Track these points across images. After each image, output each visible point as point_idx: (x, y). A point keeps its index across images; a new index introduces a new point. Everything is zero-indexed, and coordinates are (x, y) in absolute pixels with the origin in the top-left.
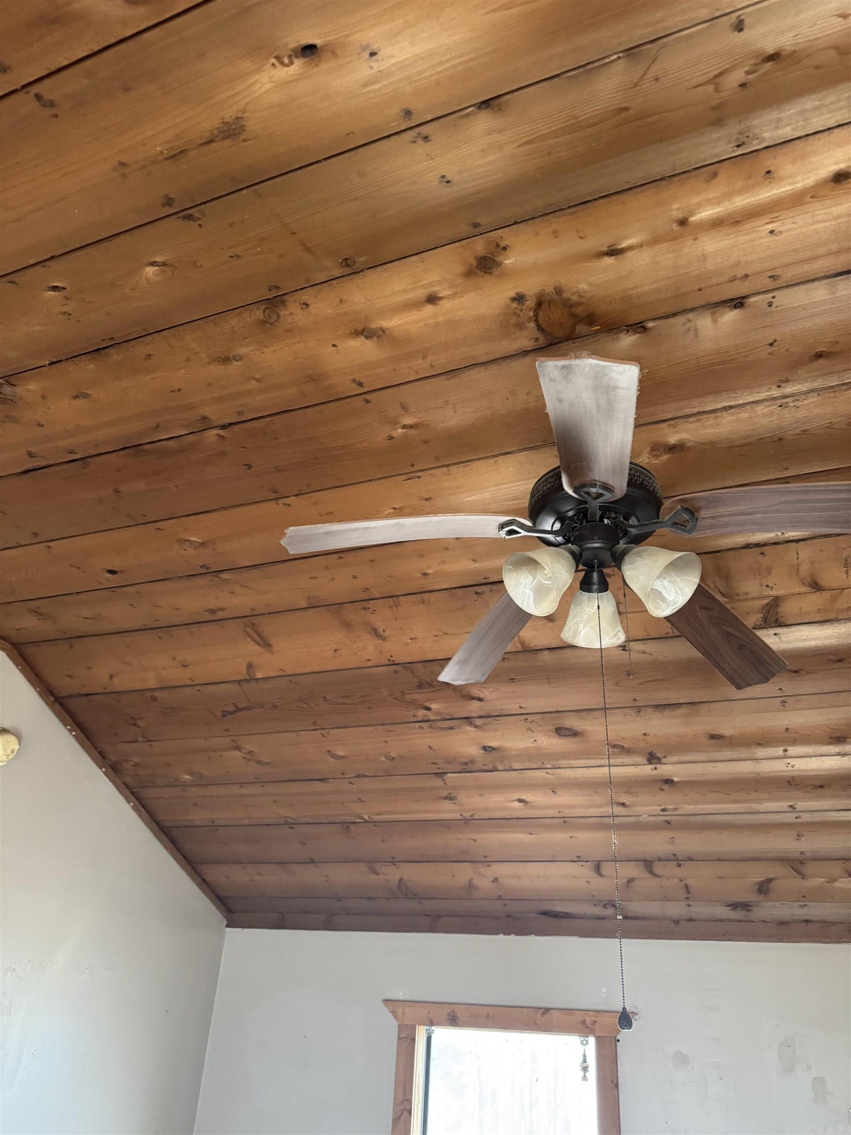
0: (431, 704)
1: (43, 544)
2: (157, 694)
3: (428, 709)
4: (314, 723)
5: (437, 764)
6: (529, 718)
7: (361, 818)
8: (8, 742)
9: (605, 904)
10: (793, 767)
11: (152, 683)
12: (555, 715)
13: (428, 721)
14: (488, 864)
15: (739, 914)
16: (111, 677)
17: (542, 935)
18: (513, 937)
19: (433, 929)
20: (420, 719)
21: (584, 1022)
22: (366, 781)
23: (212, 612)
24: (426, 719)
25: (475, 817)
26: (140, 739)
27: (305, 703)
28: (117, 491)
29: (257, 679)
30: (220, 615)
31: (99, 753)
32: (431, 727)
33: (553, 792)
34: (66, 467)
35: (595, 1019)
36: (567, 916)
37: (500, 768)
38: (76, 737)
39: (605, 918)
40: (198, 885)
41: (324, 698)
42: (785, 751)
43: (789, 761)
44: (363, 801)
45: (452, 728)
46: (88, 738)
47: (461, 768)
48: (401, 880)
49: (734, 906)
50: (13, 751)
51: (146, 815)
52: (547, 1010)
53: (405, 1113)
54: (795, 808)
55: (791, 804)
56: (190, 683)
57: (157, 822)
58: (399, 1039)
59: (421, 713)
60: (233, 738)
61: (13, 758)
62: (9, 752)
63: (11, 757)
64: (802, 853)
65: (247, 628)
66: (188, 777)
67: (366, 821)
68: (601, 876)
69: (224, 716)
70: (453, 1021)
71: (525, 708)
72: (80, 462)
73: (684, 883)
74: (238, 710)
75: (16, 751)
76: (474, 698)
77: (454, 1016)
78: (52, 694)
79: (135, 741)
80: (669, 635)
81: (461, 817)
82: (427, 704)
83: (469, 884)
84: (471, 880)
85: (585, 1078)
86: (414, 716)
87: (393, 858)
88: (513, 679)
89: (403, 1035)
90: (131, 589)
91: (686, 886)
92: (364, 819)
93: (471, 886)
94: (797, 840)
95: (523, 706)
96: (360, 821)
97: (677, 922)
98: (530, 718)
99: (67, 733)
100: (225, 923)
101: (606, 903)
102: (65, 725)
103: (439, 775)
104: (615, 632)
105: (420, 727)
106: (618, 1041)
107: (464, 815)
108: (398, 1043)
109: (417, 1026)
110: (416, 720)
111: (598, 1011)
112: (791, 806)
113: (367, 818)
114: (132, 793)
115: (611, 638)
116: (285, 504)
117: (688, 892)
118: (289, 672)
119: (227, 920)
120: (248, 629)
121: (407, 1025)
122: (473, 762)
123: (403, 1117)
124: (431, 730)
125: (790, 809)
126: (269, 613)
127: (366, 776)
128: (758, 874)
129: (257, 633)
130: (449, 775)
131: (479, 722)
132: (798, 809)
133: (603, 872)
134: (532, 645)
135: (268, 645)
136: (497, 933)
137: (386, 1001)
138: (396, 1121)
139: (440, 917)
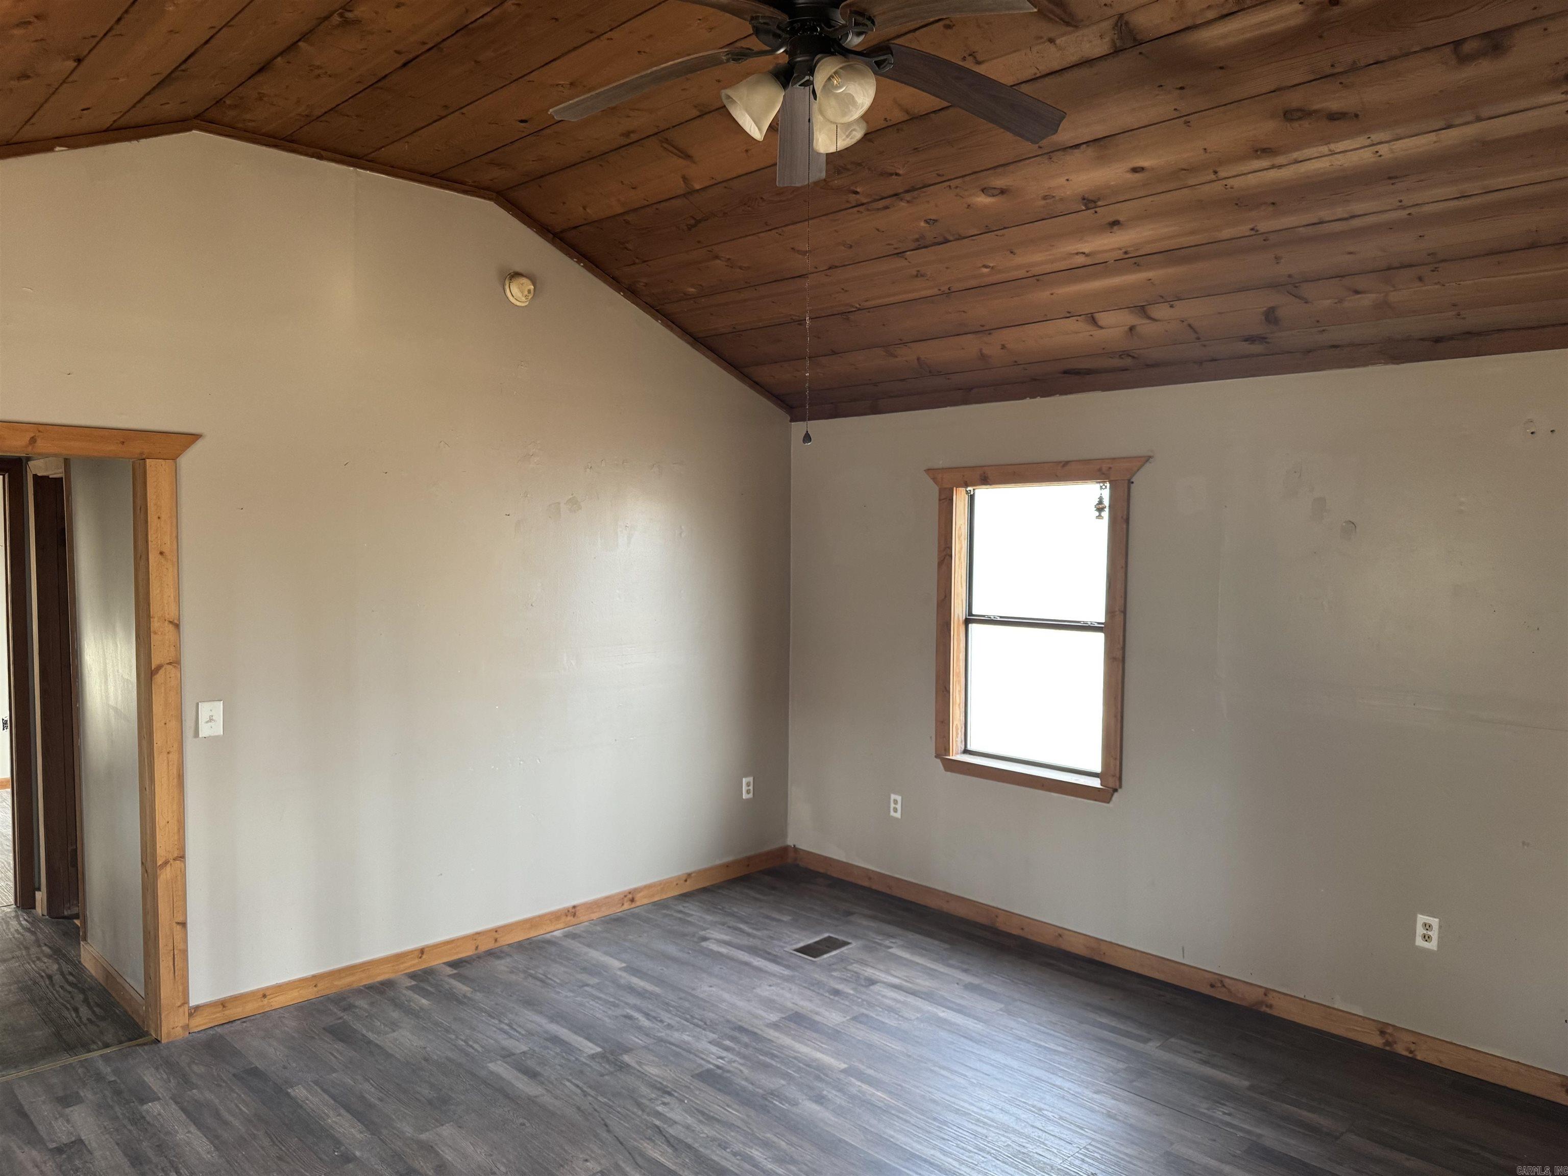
0: (856, 187)
1: (456, 113)
2: (627, 217)
3: (856, 193)
4: (766, 224)
5: (892, 245)
6: (951, 185)
7: (853, 306)
8: (522, 284)
9: (1120, 356)
10: (1232, 188)
11: (619, 210)
12: (974, 176)
13: (863, 204)
14: (988, 332)
15: (1257, 348)
16: (584, 208)
17: (1066, 394)
18: (1038, 399)
19: (965, 402)
20: (854, 204)
21: (1100, 470)
22: (839, 272)
23: (627, 134)
24: (859, 203)
25: (953, 289)
26: (637, 261)
27: (749, 207)
28: (476, 62)
29: (698, 191)
30: (634, 137)
31: (613, 278)
32: (868, 210)
33: (1012, 252)
34: (427, 55)
35: (1111, 466)
36: (1089, 372)
37: (951, 238)
38: (585, 267)
39: (1127, 370)
40: (751, 387)
41: (762, 198)
42: (1215, 172)
43: (1225, 182)
44: (846, 291)
45: (886, 208)
46: (597, 267)
47: (916, 244)
48: (918, 359)
49: (1250, 339)
50: (529, 291)
51: (678, 329)
52: (1067, 463)
53: (947, 557)
54: (1257, 231)
55: (1251, 226)
56: (646, 203)
57: (691, 335)
58: (940, 500)
59: (852, 197)
60: (709, 249)
61: (532, 298)
62: (526, 293)
63: (530, 297)
64: (1290, 276)
65: (663, 144)
66: (693, 290)
67: (859, 309)
68: (1101, 328)
69: (689, 229)
70: (986, 480)
71: (943, 175)
72: (435, 48)
73: (1185, 323)
74: (698, 222)
75: (532, 291)
76: (891, 174)
77: (985, 477)
78: (549, 231)
79: (634, 264)
80: (1037, 76)
81: (940, 292)
82: (852, 188)
83: (981, 354)
84: (981, 350)
85: (1100, 517)
86: (847, 202)
87: (901, 340)
88: (917, 148)
89: (942, 498)
90: (548, 131)
91: (1190, 325)
92: (856, 307)
93: (983, 357)
94: (1277, 263)
95: (941, 172)
96: (854, 310)
97: (1200, 363)
98: (953, 183)
99: (577, 265)
100: (789, 418)
101: (1121, 353)
102: (571, 257)
103: (900, 255)
104: (847, 133)
105: (858, 211)
106: (1133, 483)
107: (943, 289)
108: (939, 504)
109: (955, 488)
110: (849, 205)
111: (1114, 459)
112: (1252, 229)
113: (858, 306)
114: (657, 311)
115: (844, 140)
116: (608, 39)
117: (1196, 332)
118: (719, 179)
119: (790, 415)
120: (665, 145)
121: (945, 488)
122: (923, 237)
123: (946, 560)
124: (869, 213)
125: (1253, 233)
126: (673, 127)
127: (836, 267)
128: (1257, 303)
129: (673, 146)
130: (908, 253)
131: (908, 196)
132: (1262, 231)
133: (1100, 323)
134: (916, 111)
135: (689, 156)
136: (1025, 398)
137: (928, 471)
138: (940, 564)
139: (972, 389)
